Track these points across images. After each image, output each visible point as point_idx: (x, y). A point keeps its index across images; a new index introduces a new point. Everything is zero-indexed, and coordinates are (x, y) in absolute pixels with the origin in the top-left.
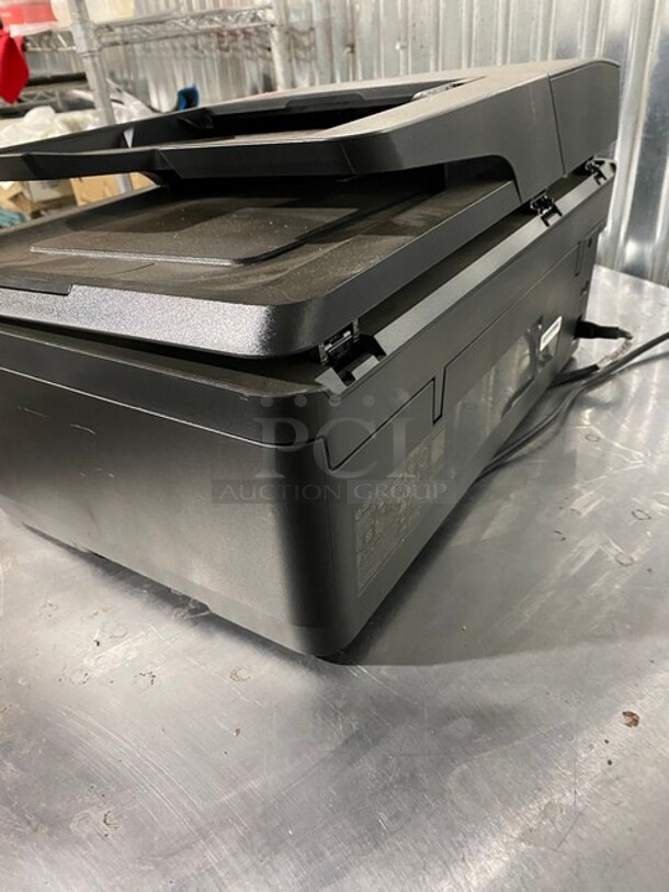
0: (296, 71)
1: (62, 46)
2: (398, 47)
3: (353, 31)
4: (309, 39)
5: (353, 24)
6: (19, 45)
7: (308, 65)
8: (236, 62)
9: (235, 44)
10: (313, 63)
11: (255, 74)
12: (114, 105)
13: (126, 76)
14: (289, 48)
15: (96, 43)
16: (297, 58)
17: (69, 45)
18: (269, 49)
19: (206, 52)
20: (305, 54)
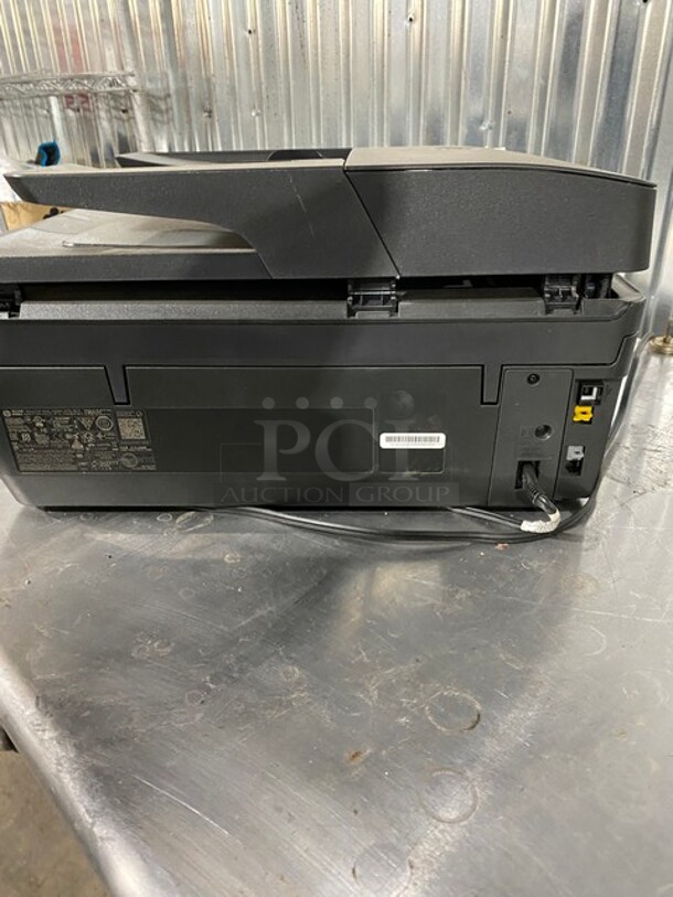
2: (253, 114)
3: (210, 98)
4: (166, 103)
5: (210, 94)
7: (165, 127)
9: (86, 105)
10: (171, 125)
16: (155, 121)
18: (124, 111)
20: (162, 116)
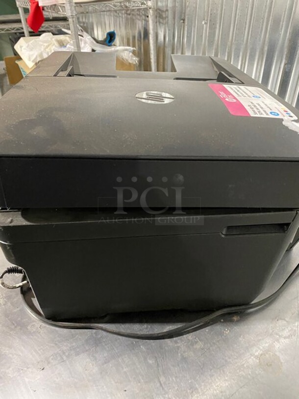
0: (159, 28)
1: (60, 11)
2: (203, 23)
4: (166, 14)
5: (185, 10)
6: (41, 9)
7: (164, 26)
8: (133, 21)
9: (133, 12)
10: (166, 25)
11: (140, 26)
12: (79, 37)
13: (84, 20)
14: (156, 17)
15: (75, 12)
16: (160, 22)
17: (63, 12)
18: (148, 17)
19: (120, 15)
20: (163, 21)
